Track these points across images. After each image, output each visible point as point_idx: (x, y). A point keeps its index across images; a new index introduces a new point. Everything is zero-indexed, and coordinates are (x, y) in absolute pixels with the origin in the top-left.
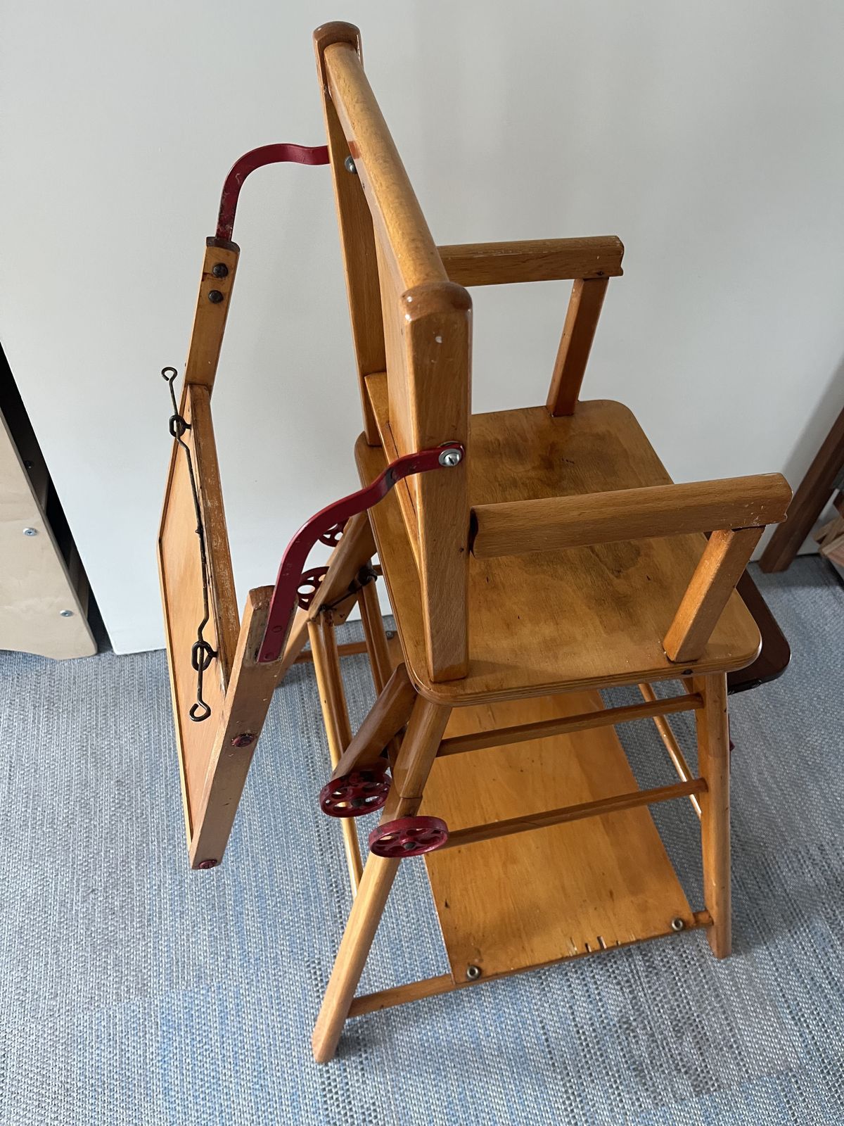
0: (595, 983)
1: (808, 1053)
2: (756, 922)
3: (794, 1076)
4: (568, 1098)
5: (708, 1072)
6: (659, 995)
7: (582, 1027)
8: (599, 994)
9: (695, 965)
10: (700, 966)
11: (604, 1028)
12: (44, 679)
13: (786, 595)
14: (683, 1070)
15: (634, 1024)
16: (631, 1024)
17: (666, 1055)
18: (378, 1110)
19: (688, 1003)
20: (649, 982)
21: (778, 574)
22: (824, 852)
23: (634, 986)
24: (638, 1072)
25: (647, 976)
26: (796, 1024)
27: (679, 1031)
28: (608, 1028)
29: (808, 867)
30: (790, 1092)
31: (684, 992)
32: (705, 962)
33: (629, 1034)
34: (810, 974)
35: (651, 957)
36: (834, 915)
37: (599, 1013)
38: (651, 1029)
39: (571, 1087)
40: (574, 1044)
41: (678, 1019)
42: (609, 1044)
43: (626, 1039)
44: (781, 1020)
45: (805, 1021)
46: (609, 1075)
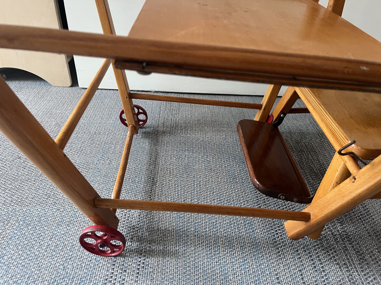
37: (323, 279)
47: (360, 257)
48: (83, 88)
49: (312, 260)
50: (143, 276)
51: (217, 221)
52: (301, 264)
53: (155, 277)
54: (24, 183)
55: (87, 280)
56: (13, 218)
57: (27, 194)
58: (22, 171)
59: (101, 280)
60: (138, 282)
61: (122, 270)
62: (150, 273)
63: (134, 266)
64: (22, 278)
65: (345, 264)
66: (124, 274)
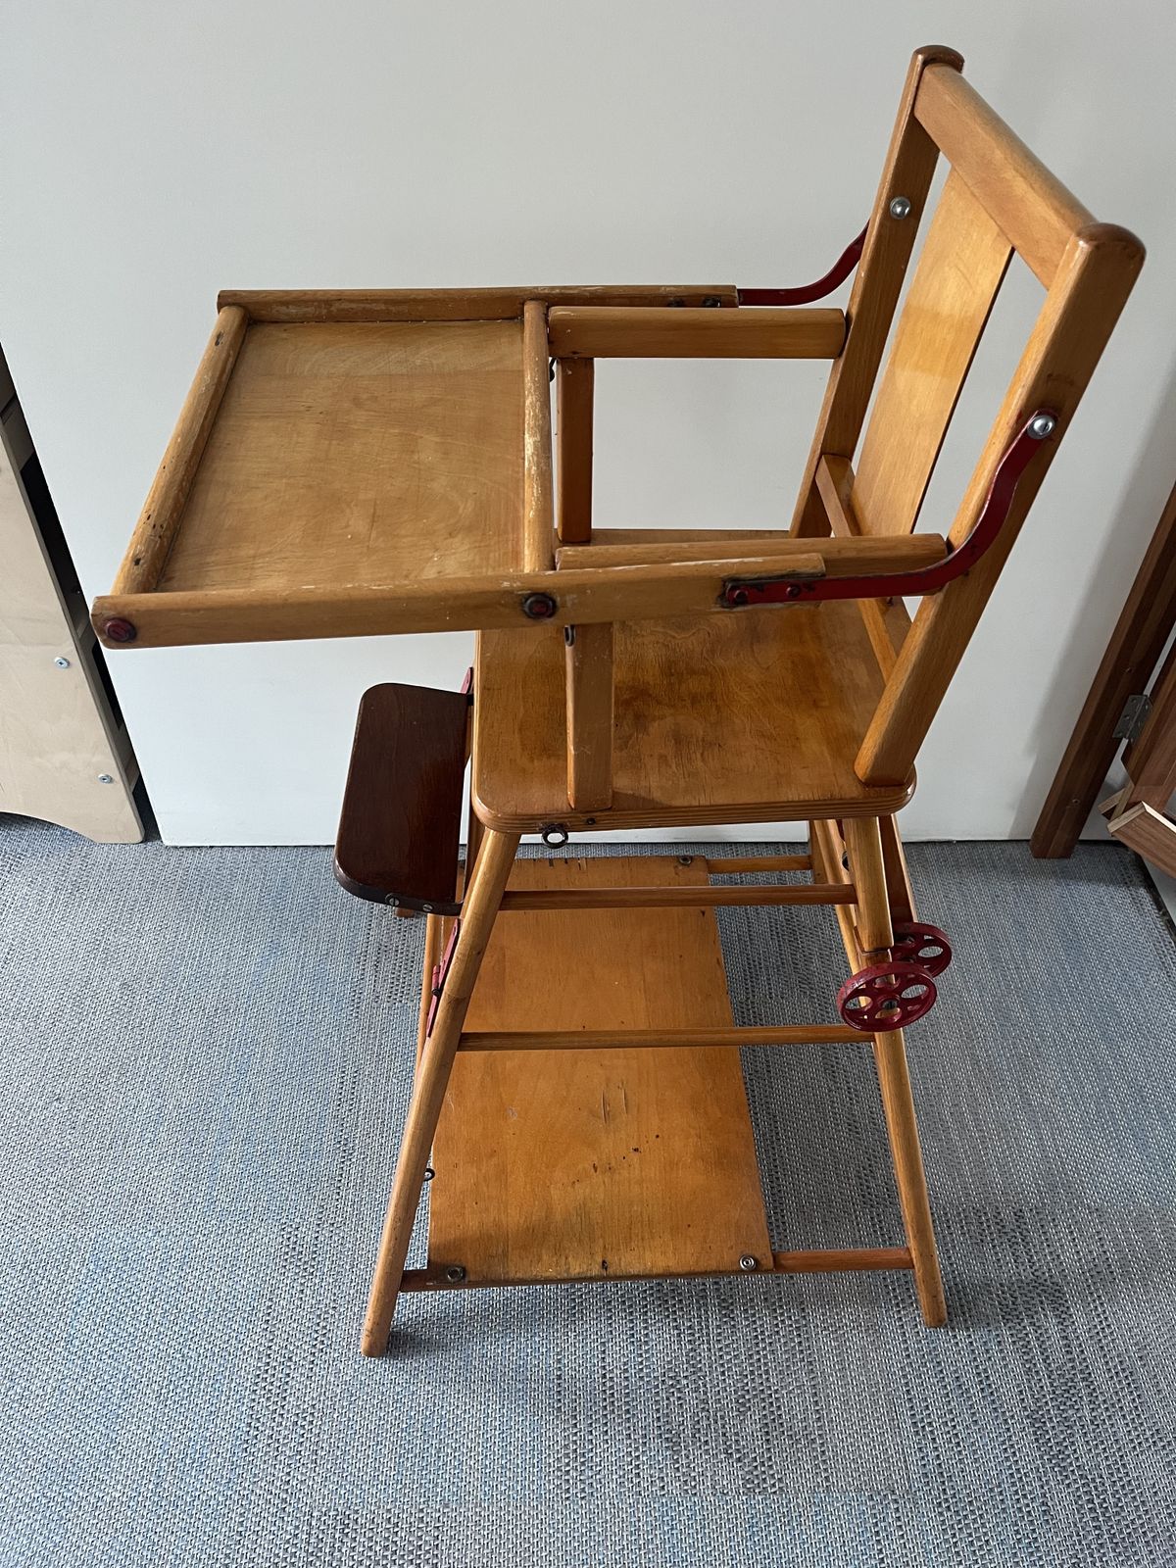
0: (646, 1321)
1: (925, 1475)
2: (894, 1289)
3: (896, 1501)
4: (567, 1455)
5: (771, 1467)
6: (728, 1353)
7: (611, 1371)
8: (647, 1335)
9: (791, 1326)
10: (798, 1328)
11: (641, 1378)
12: (76, 861)
13: (1059, 889)
14: (736, 1456)
15: (685, 1382)
16: (678, 1382)
17: (716, 1431)
18: (316, 1414)
19: (767, 1372)
20: (720, 1334)
21: (1056, 862)
22: (1021, 1220)
23: (697, 1335)
24: (671, 1444)
25: (718, 1327)
26: (917, 1433)
27: (743, 1404)
28: (646, 1379)
29: (991, 1234)
30: (884, 1521)
31: (765, 1356)
32: (805, 1326)
33: (673, 1393)
34: (956, 1372)
35: (732, 1304)
36: (1013, 1303)
37: (640, 1360)
38: (705, 1393)
39: (575, 1442)
40: (595, 1390)
41: (746, 1388)
42: (642, 1399)
43: (668, 1399)
44: (896, 1422)
45: (932, 1432)
46: (630, 1438)
47: (723, 1312)
48: (176, 847)
49: (631, 1321)
50: (320, 1368)
52: (609, 1329)
53: (341, 1368)
54: (80, 1169)
55: (225, 1378)
56: (74, 1255)
57: (91, 1197)
58: (69, 1137)
59: (249, 1377)
60: (313, 1378)
61: (285, 1357)
62: (333, 1361)
63: (306, 1348)
64: (112, 1381)
65: (690, 1328)
66: (289, 1364)
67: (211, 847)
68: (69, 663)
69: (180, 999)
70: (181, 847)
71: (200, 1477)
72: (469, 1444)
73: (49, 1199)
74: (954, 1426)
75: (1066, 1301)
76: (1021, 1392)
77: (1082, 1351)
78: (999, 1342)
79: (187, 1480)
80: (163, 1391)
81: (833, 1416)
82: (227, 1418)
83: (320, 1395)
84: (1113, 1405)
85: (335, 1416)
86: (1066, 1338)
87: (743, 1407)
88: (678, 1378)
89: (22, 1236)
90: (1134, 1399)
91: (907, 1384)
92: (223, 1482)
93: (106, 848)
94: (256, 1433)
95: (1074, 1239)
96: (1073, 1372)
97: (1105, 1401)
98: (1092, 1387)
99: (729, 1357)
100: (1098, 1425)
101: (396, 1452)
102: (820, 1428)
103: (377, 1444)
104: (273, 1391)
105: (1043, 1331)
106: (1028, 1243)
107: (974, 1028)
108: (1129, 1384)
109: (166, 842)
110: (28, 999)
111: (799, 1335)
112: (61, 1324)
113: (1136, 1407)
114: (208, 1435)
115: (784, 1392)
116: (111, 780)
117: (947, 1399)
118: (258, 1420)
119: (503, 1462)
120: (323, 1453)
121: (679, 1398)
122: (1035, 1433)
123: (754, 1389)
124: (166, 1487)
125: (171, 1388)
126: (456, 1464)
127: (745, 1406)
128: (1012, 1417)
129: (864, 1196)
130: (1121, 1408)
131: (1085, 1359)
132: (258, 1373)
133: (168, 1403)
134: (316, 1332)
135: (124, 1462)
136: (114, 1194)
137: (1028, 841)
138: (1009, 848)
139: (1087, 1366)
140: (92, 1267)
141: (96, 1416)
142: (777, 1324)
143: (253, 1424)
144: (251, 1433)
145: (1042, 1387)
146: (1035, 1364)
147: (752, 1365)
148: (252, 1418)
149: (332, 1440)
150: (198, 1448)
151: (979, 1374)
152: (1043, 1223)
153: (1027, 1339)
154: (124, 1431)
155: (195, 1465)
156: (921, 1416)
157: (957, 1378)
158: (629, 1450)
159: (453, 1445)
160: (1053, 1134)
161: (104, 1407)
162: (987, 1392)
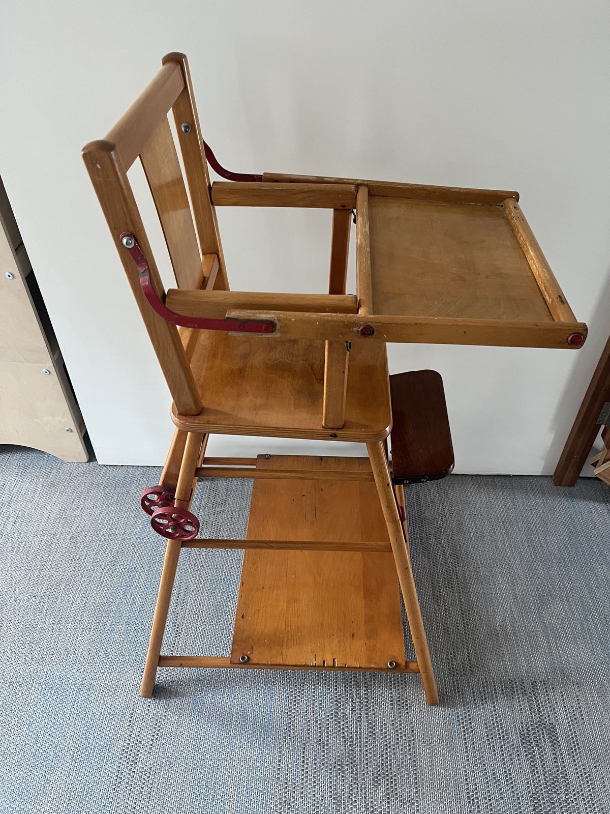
0: (328, 733)
4: (281, 804)
6: (370, 753)
7: (307, 759)
8: (327, 741)
9: (406, 740)
10: (409, 741)
11: (323, 764)
12: (54, 471)
13: (567, 504)
14: (371, 810)
15: (346, 768)
16: (343, 767)
17: (361, 795)
18: (151, 773)
19: (391, 765)
20: (367, 742)
21: (566, 488)
22: (535, 688)
23: (354, 742)
24: (336, 801)
25: (367, 738)
26: (470, 802)
28: (325, 765)
29: (518, 694)
31: (390, 756)
33: (339, 773)
34: (493, 770)
35: (374, 726)
36: (528, 734)
37: (323, 754)
38: (357, 774)
39: (285, 797)
40: (298, 769)
41: (379, 773)
42: (323, 776)
43: (336, 776)
44: (458, 796)
45: (478, 802)
46: (315, 797)
47: (370, 730)
48: (104, 465)
49: (320, 732)
50: (156, 748)
51: (237, 685)
52: (308, 736)
53: (166, 749)
54: (42, 634)
55: (107, 750)
56: (35, 680)
57: (47, 649)
58: (38, 617)
59: (119, 750)
60: (151, 753)
61: (138, 741)
62: (163, 745)
63: (149, 737)
64: (50, 747)
65: (351, 738)
66: (139, 745)
67: (122, 466)
68: (50, 372)
69: (100, 546)
70: (107, 465)
71: (90, 802)
72: (230, 794)
73: (25, 649)
74: (490, 800)
75: (557, 734)
76: (528, 782)
77: (563, 762)
78: (518, 755)
79: (84, 803)
80: (75, 755)
81: (424, 791)
82: (106, 771)
83: (154, 763)
84: (578, 792)
85: (161, 774)
86: (555, 754)
87: (376, 783)
88: (342, 765)
89: (11, 668)
90: (590, 790)
91: (466, 775)
92: (102, 805)
93: (69, 465)
94: (120, 780)
95: (564, 699)
96: (557, 773)
97: (574, 790)
98: (567, 782)
99: (371, 755)
100: (569, 803)
101: (191, 796)
102: (417, 797)
103: (182, 791)
104: (130, 759)
105: (543, 749)
106: (538, 700)
107: (516, 579)
108: (588, 781)
109: (100, 463)
110: (24, 543)
111: (410, 745)
112: (27, 716)
113: (591, 794)
114: (96, 780)
115: (399, 776)
116: (72, 431)
117: (487, 785)
118: (122, 774)
119: (247, 805)
120: (154, 794)
121: (343, 776)
122: (534, 806)
123: (383, 773)
124: (73, 806)
125: (79, 754)
126: (222, 804)
127: (377, 783)
128: (522, 796)
129: (449, 669)
130: (583, 794)
131: (564, 766)
132: (124, 748)
133: (77, 761)
134: (155, 728)
135: (52, 791)
136: (58, 648)
137: (552, 476)
138: (541, 481)
139: (565, 770)
140: (44, 686)
141: (40, 766)
142: (398, 739)
143: (119, 776)
144: (118, 780)
145: (540, 780)
146: (537, 768)
147: (383, 760)
148: (119, 773)
149: (159, 787)
150: (90, 786)
151: (506, 772)
152: (547, 689)
153: (534, 754)
154: (54, 775)
155: (88, 795)
156: (472, 793)
157: (494, 773)
158: (314, 803)
159: (221, 794)
160: (556, 640)
161: (45, 761)
162: (509, 782)
